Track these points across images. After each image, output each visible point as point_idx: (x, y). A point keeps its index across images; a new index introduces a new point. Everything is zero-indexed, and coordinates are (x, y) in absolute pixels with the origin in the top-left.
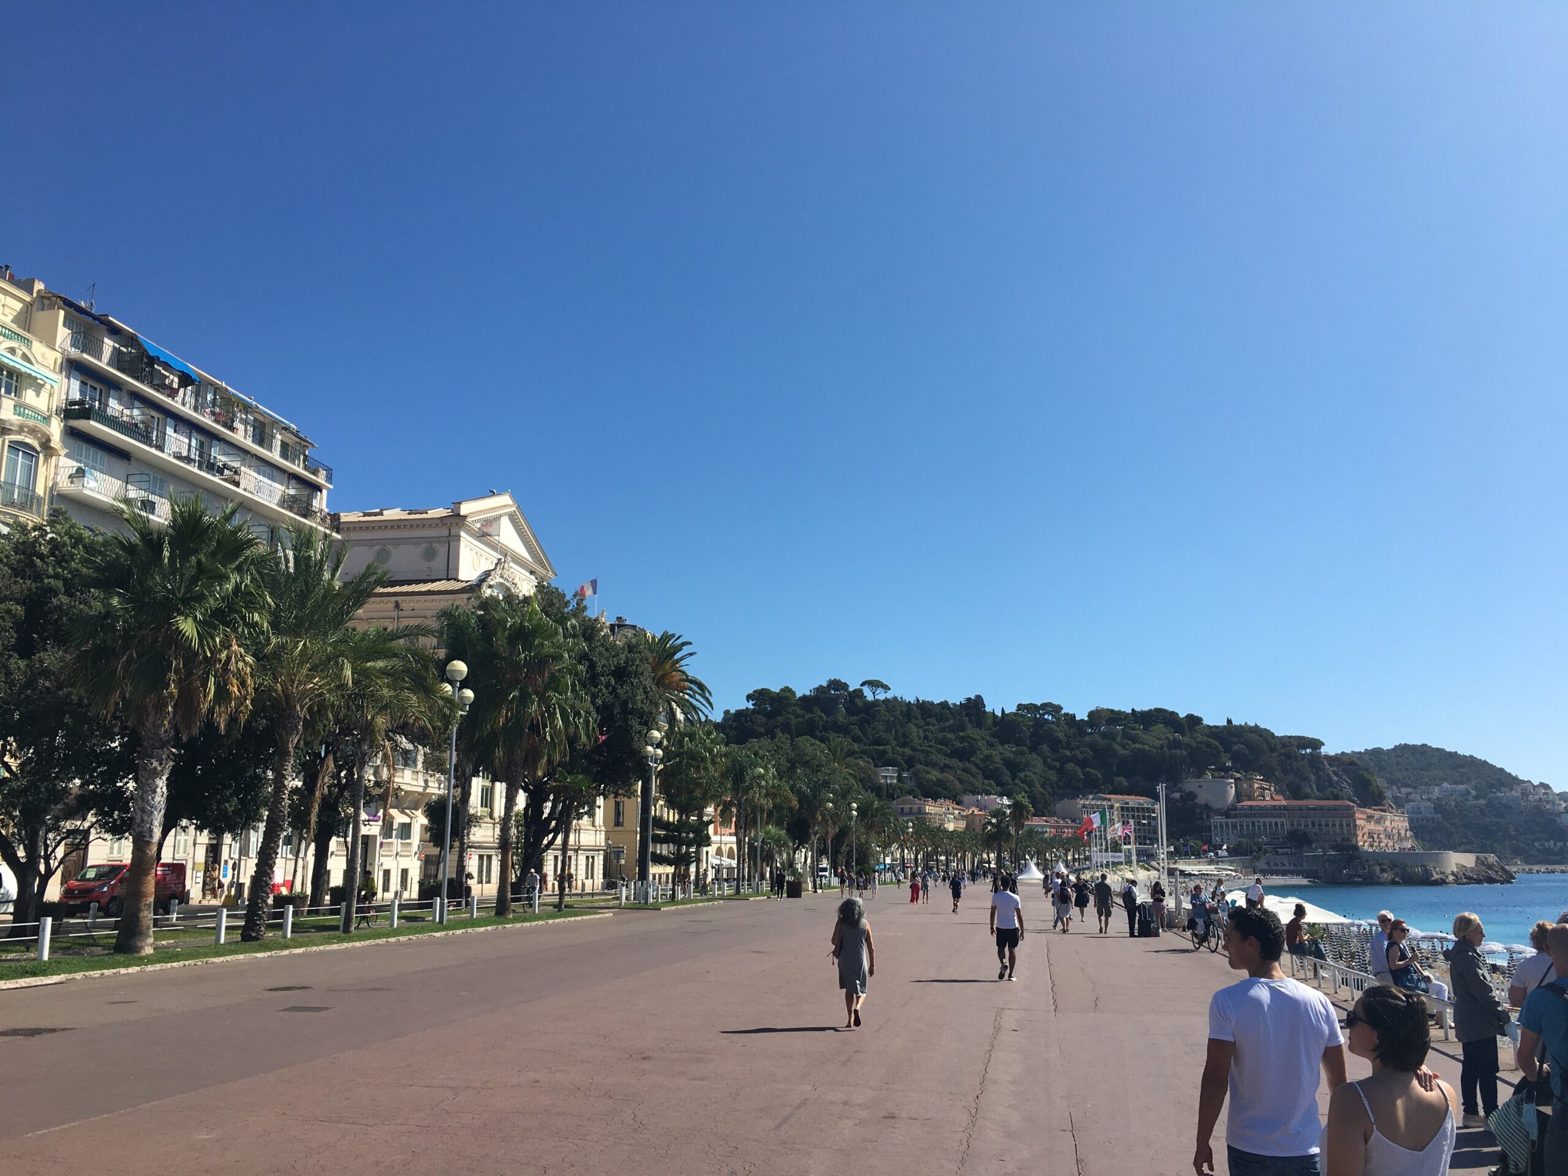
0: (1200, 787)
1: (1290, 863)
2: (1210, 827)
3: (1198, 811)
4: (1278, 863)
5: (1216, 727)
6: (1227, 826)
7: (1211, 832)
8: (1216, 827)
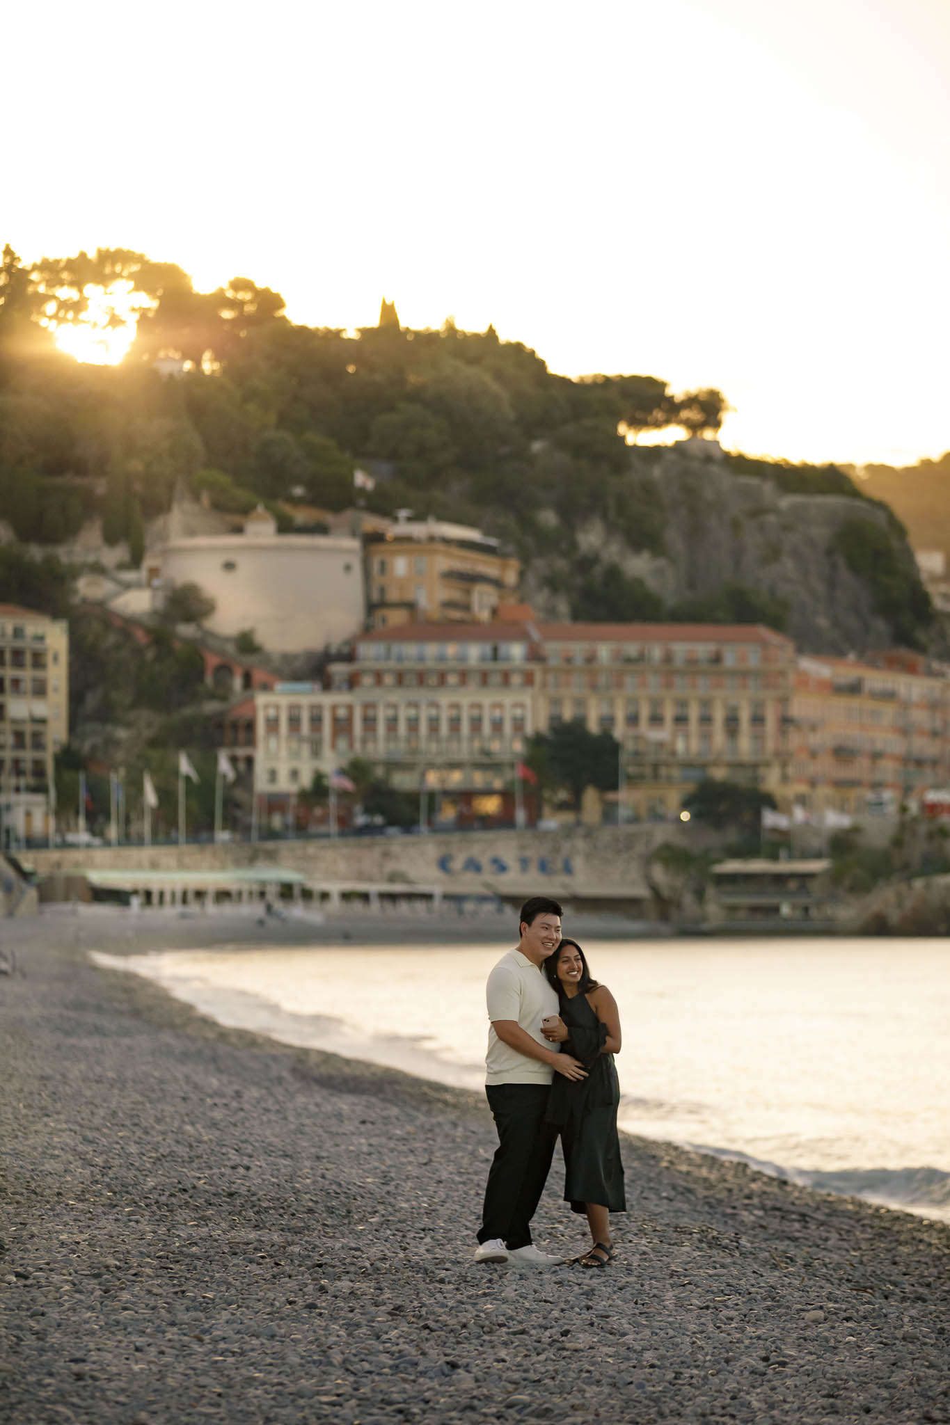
0: (229, 566)
1: (524, 863)
2: (250, 726)
3: (212, 661)
4: (485, 861)
5: (333, 336)
6: (316, 721)
7: (251, 742)
8: (273, 725)
